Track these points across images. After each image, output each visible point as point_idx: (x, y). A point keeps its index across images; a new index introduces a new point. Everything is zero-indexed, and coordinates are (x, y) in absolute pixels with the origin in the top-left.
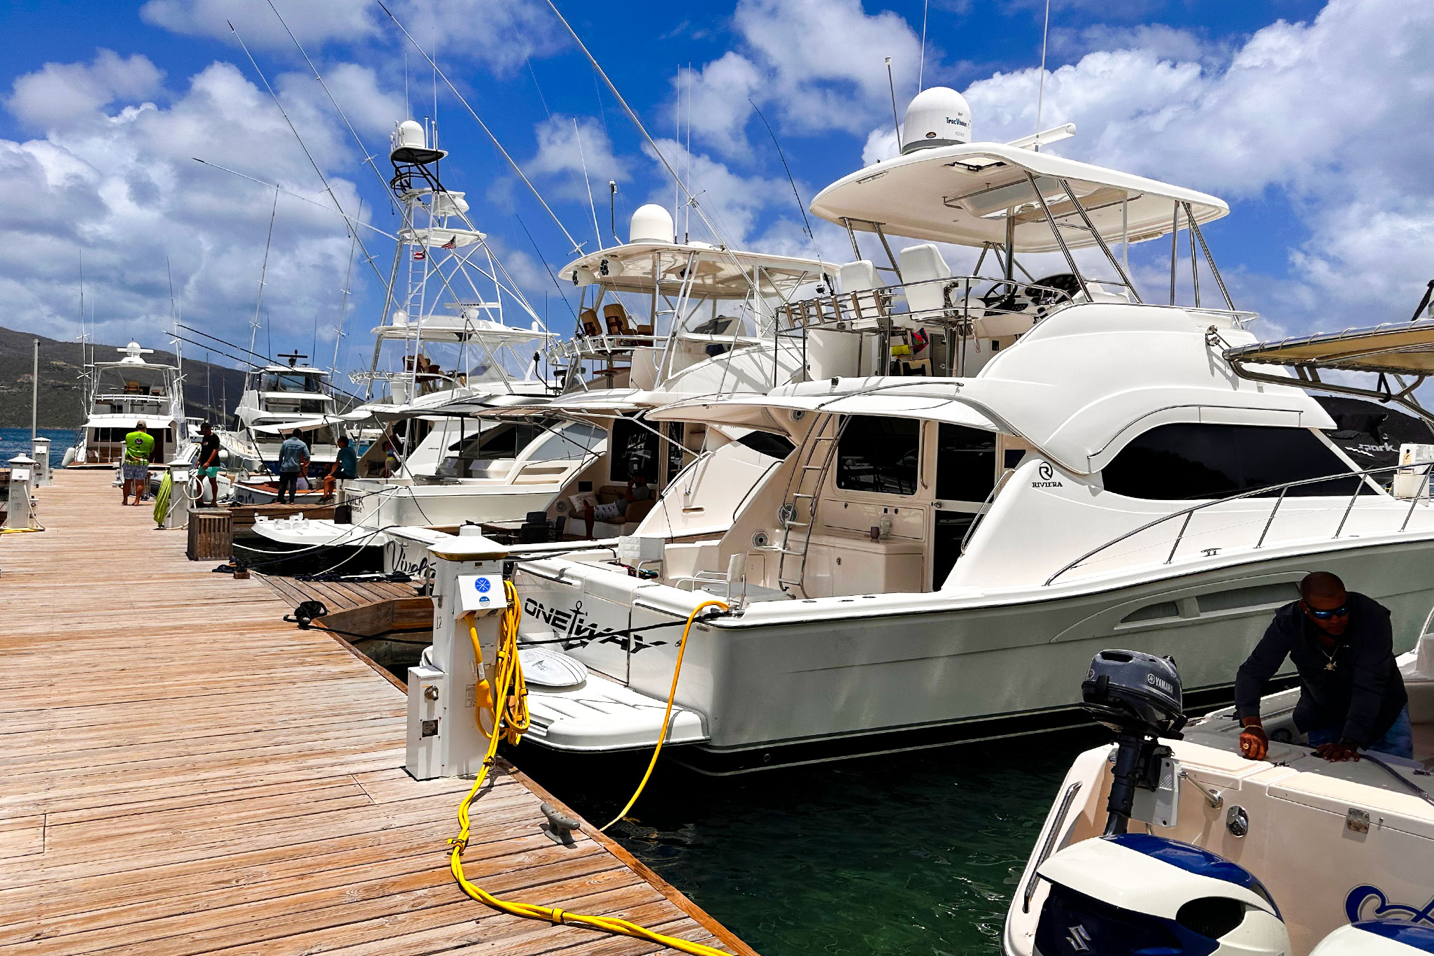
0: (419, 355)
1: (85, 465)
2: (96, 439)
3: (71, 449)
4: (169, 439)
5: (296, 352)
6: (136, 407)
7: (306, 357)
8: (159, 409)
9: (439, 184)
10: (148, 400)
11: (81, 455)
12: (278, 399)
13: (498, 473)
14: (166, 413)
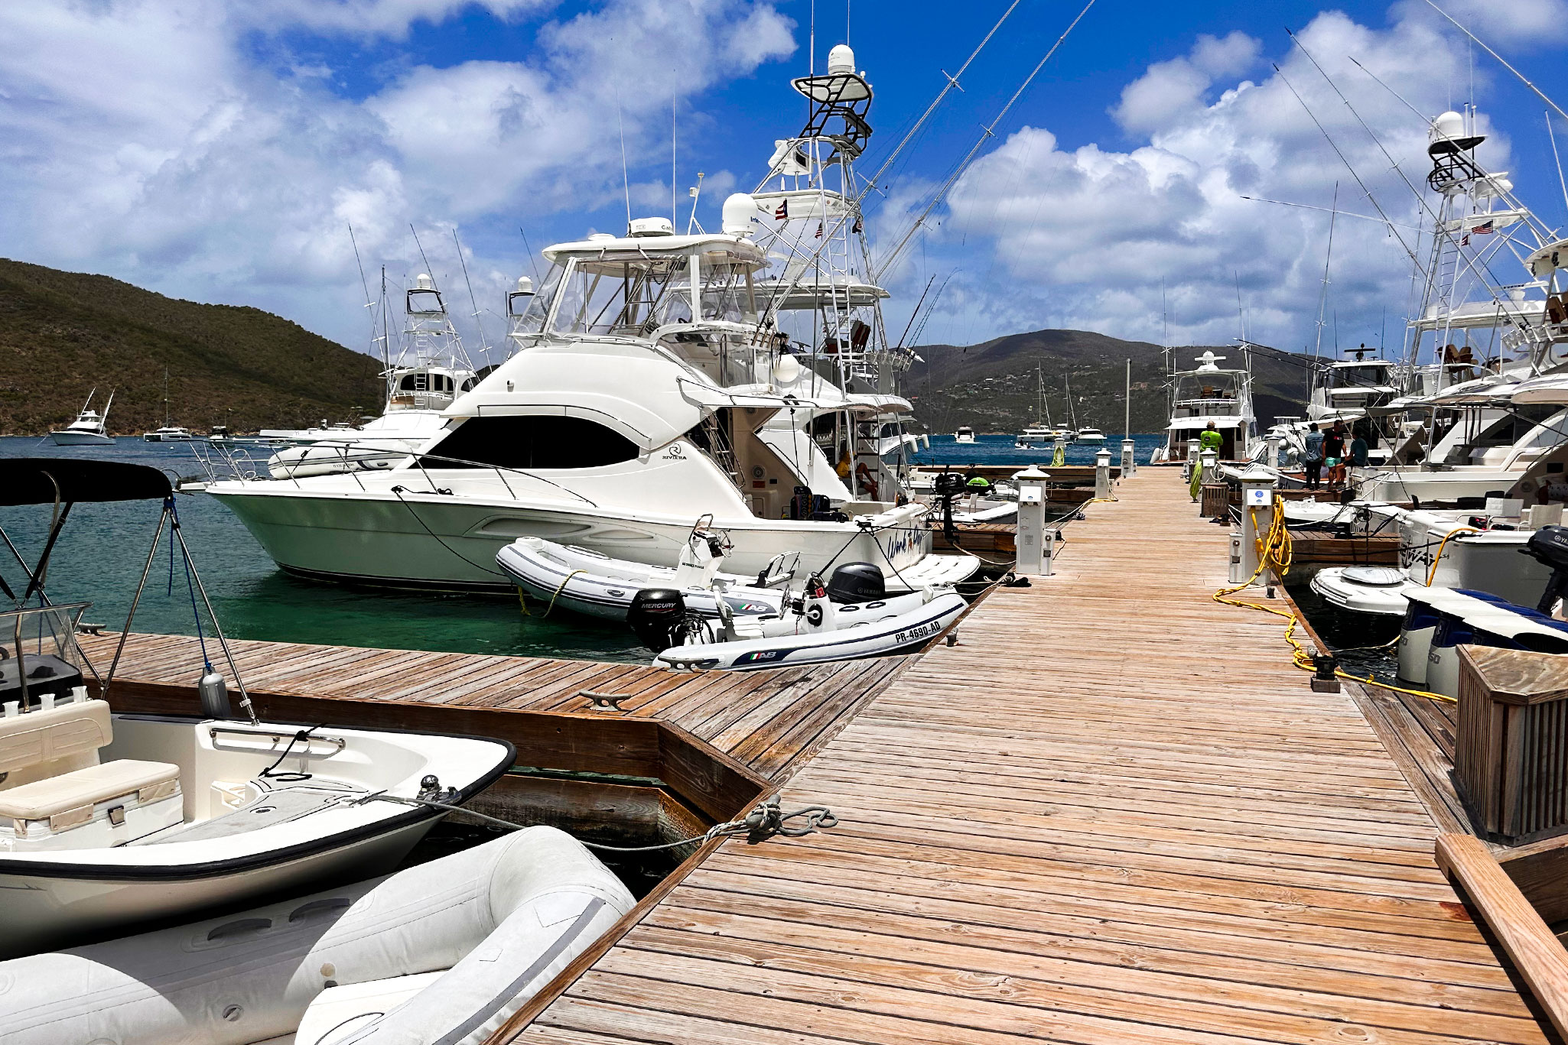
0: (1448, 347)
1: (1169, 462)
2: (1177, 440)
3: (1157, 449)
4: (1239, 438)
5: (1363, 345)
6: (1209, 410)
7: (1374, 350)
8: (1230, 411)
9: (1474, 170)
10: (1220, 403)
11: (1165, 456)
12: (1346, 394)
13: (1493, 460)
14: (1237, 414)
